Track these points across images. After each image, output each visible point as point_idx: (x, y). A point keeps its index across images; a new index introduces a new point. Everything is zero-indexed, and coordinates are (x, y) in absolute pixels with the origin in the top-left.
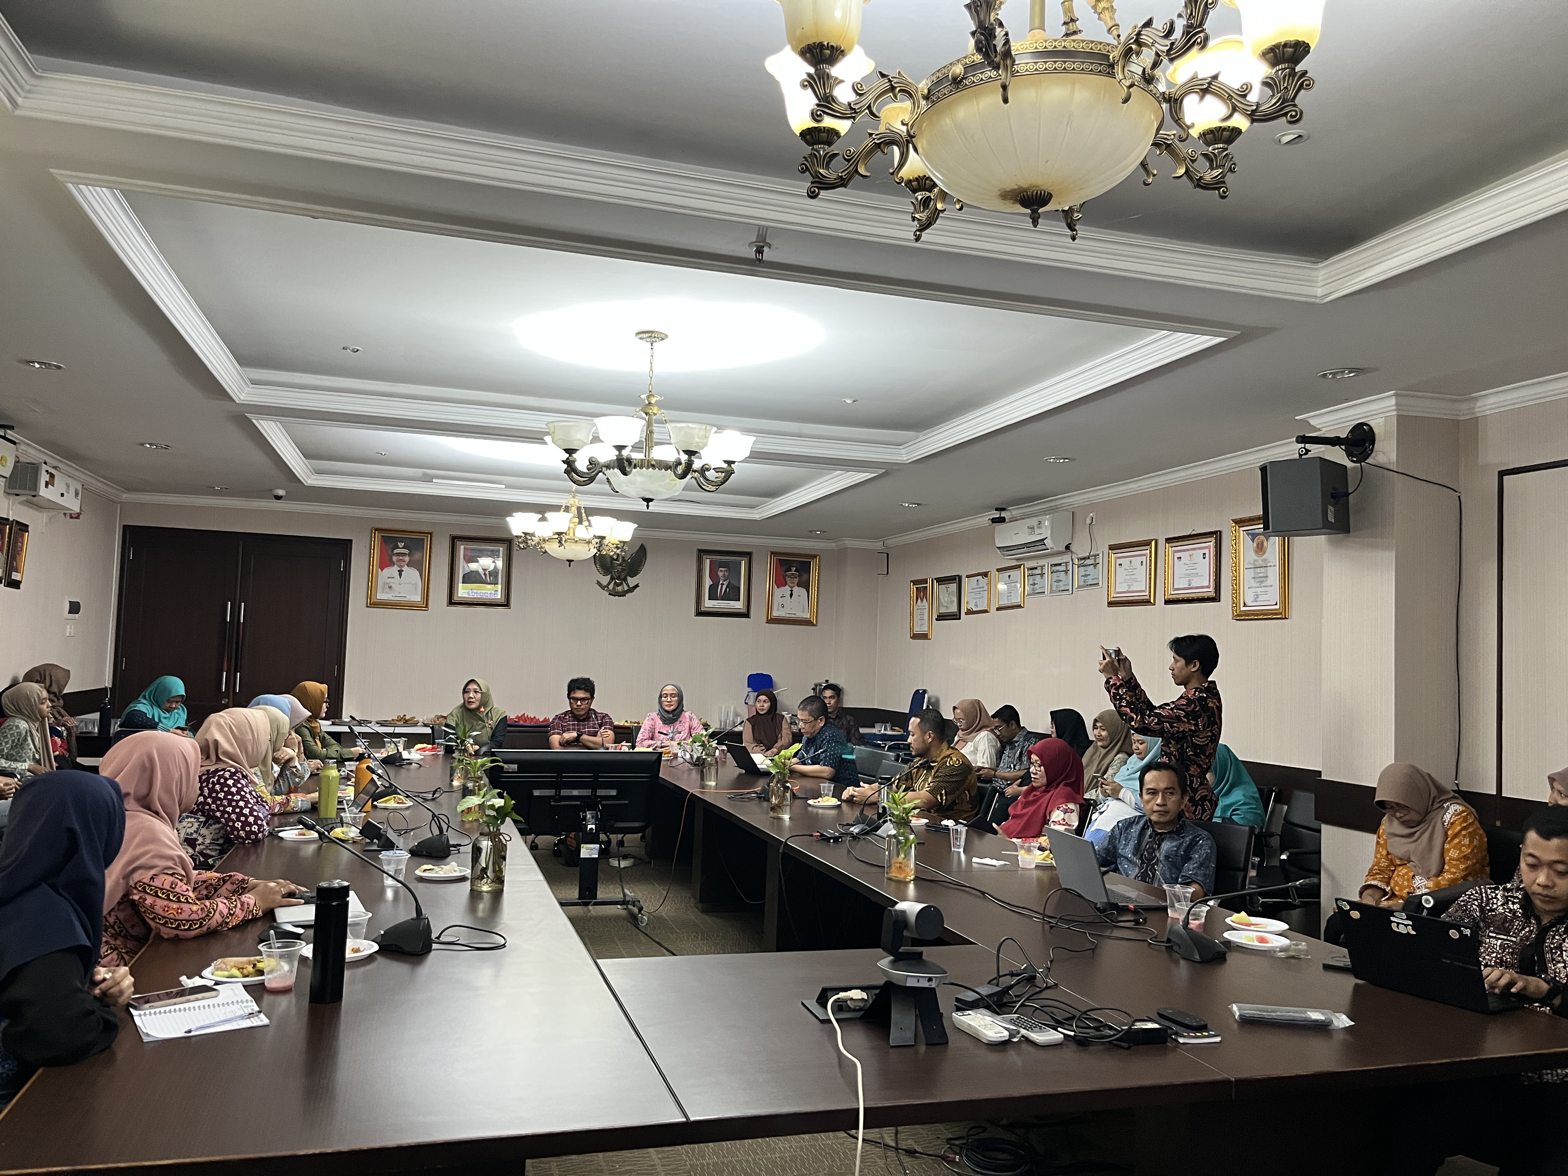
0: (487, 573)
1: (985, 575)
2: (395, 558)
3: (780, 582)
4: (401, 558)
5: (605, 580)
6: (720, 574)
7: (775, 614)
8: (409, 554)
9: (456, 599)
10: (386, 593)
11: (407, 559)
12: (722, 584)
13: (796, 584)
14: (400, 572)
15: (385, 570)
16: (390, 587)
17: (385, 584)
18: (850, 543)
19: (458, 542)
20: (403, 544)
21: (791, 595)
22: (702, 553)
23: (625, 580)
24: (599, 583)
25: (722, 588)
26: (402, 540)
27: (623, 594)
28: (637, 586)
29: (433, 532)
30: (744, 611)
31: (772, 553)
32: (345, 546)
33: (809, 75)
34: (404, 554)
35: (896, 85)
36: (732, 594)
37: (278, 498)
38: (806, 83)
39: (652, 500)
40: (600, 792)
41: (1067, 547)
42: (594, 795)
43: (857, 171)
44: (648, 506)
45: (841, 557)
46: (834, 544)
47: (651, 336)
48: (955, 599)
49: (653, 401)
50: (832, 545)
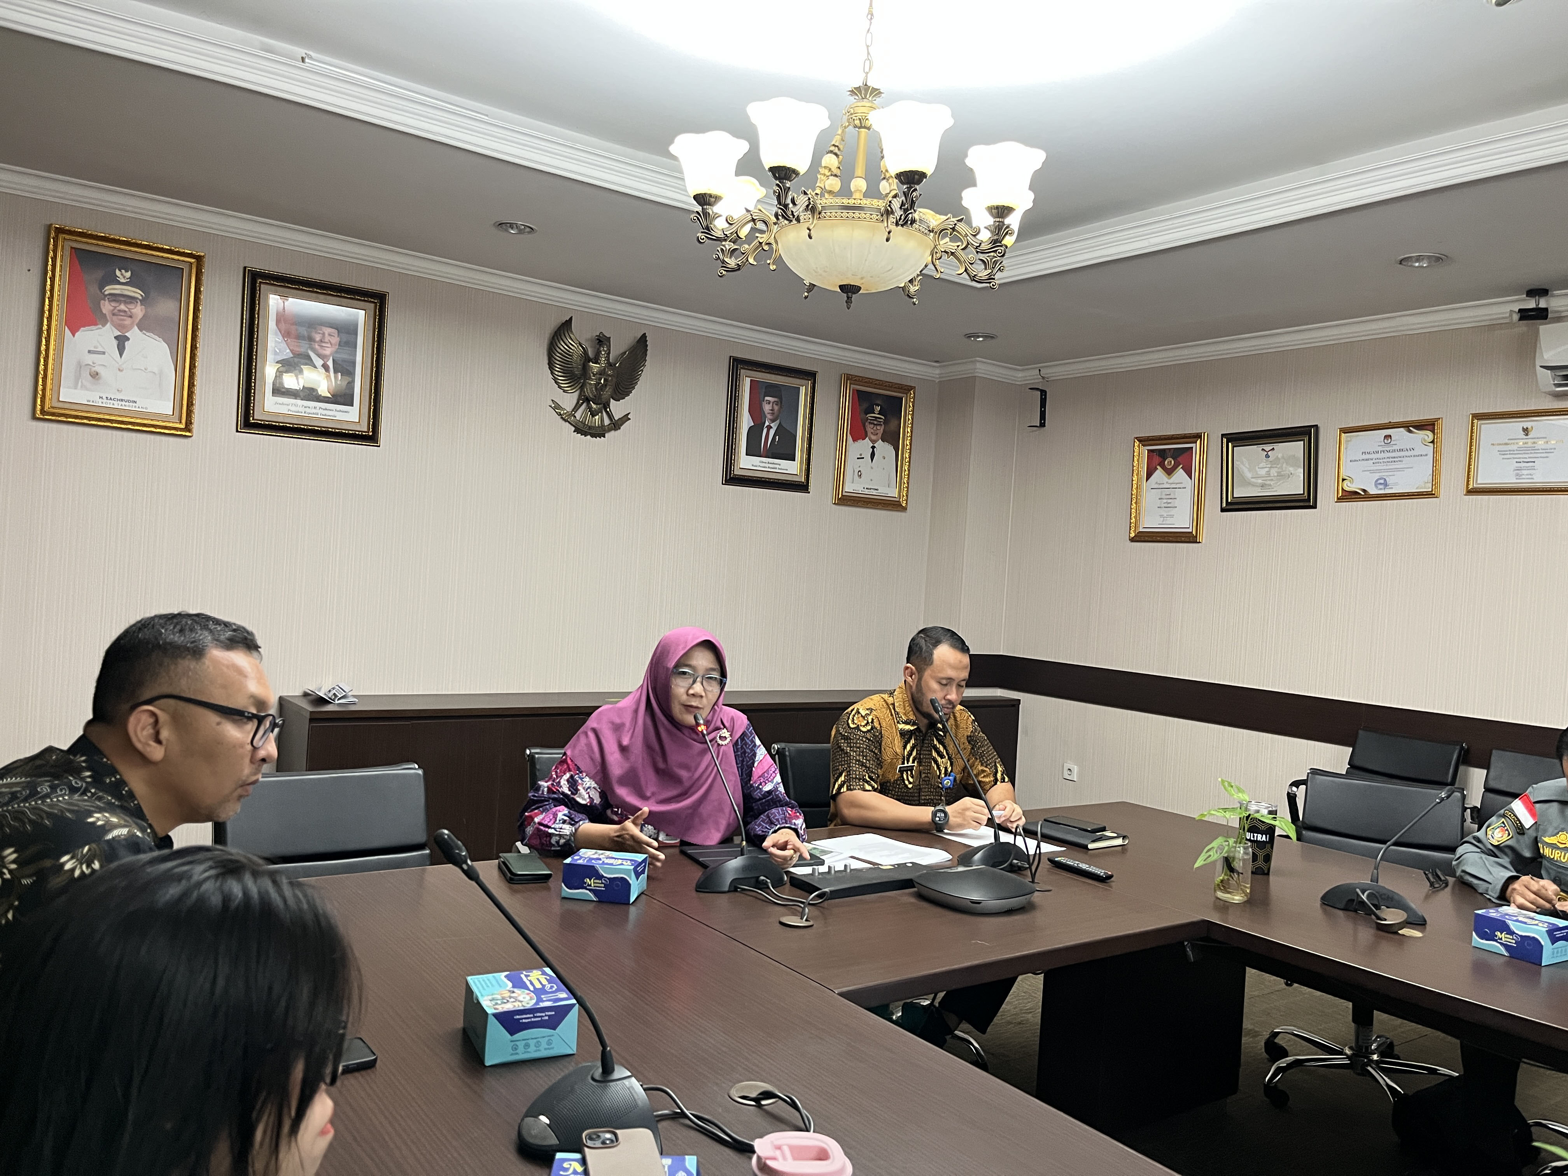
0: (330, 363)
2: (107, 307)
5: (569, 400)
6: (767, 408)
7: (851, 487)
8: (143, 301)
10: (85, 388)
11: (138, 311)
12: (769, 427)
13: (880, 435)
14: (121, 342)
15: (83, 334)
16: (95, 375)
17: (80, 366)
19: (262, 285)
20: (128, 274)
21: (873, 455)
22: (738, 365)
23: (606, 406)
24: (556, 407)
25: (769, 434)
26: (124, 263)
27: (598, 433)
28: (626, 418)
29: (202, 254)
30: (800, 479)
31: (848, 377)
34: (131, 299)
36: (784, 446)
45: (960, 394)
48: (1294, 472)
50: (939, 372)
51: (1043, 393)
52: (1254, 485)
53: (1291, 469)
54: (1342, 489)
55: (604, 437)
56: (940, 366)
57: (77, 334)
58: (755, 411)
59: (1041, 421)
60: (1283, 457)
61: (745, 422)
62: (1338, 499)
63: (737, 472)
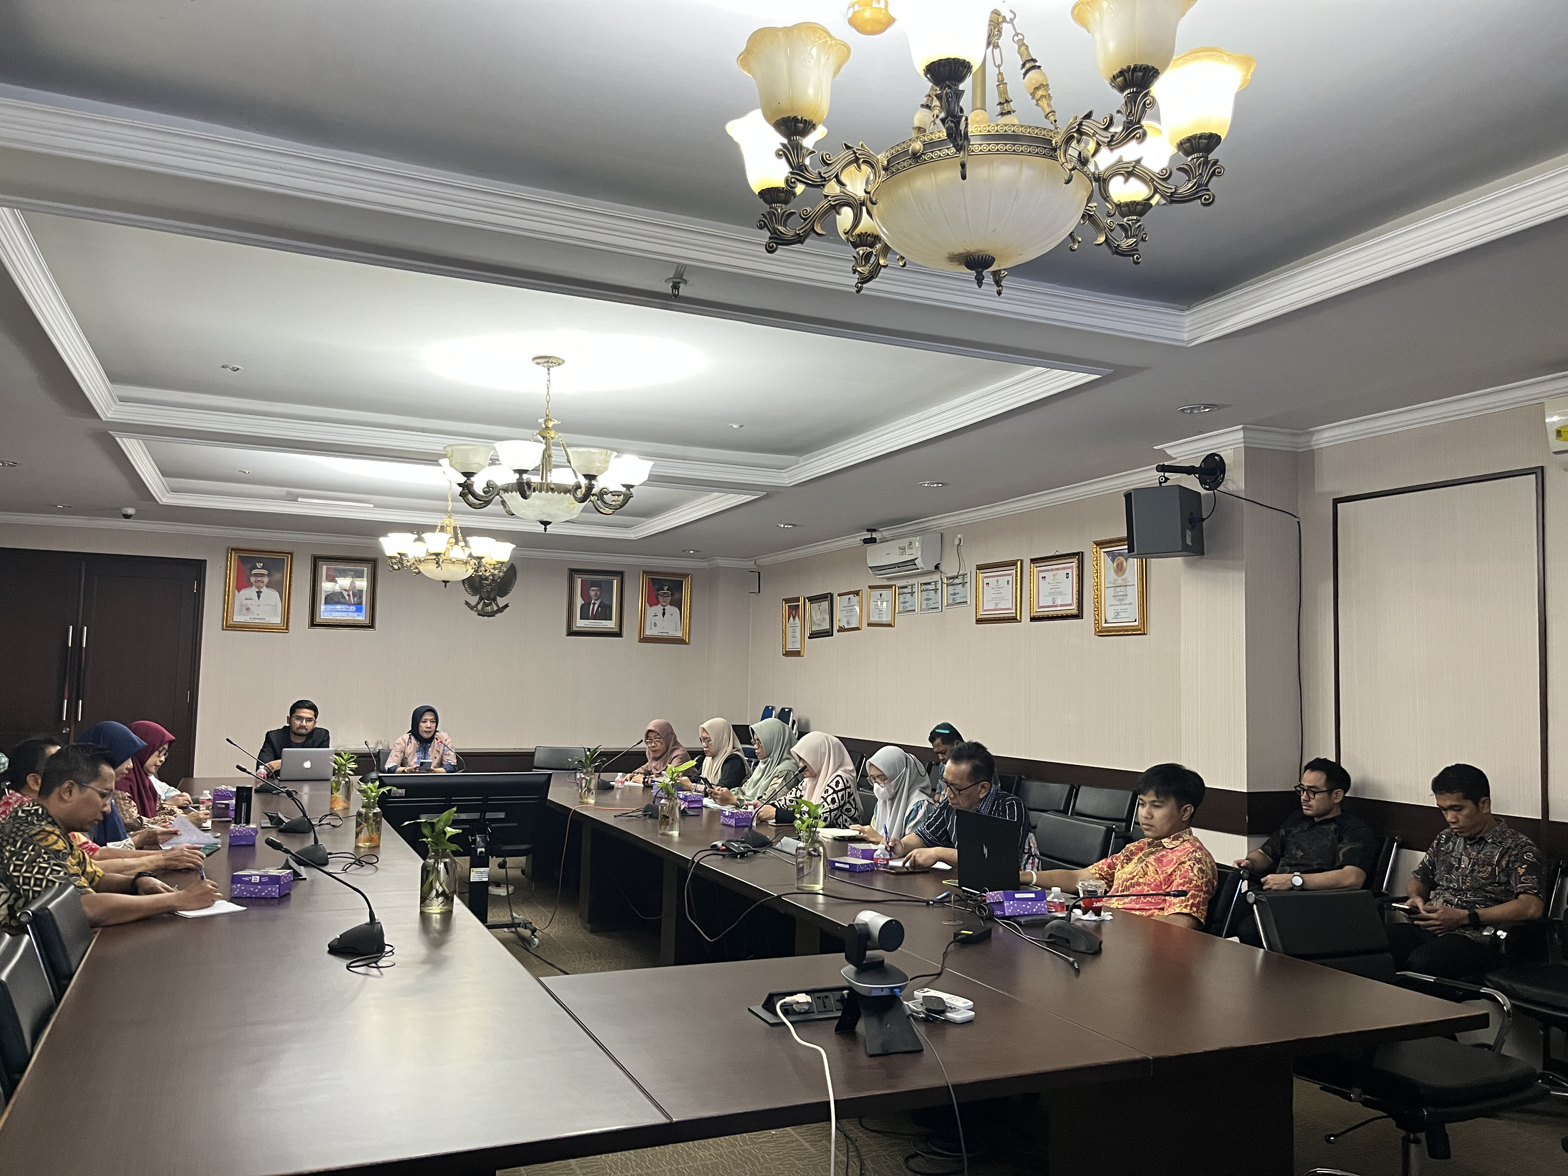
0: (351, 593)
1: (857, 593)
2: (253, 579)
3: (653, 601)
4: (259, 579)
5: (474, 600)
6: (592, 593)
7: (648, 632)
8: (268, 575)
9: (318, 620)
10: (243, 615)
11: (266, 580)
12: (594, 604)
13: (668, 602)
14: (259, 593)
15: (243, 592)
16: (248, 609)
17: (242, 605)
18: (722, 562)
19: (320, 562)
20: (262, 565)
21: (664, 614)
22: (573, 572)
23: (494, 600)
24: (467, 603)
25: (595, 607)
26: (260, 560)
27: (492, 614)
28: (507, 606)
29: (294, 552)
30: (617, 630)
31: (644, 572)
32: (198, 567)
33: (784, 145)
34: (263, 575)
35: (860, 157)
36: (604, 613)
37: (127, 516)
38: (781, 153)
39: (549, 523)
40: (489, 815)
41: (937, 567)
42: (483, 818)
43: (813, 230)
44: (545, 529)
45: (712, 576)
46: (706, 564)
47: (548, 361)
48: (827, 617)
49: (550, 425)
50: (705, 564)
51: (759, 573)
52: (816, 624)
53: (827, 615)
54: (841, 626)
55: (496, 616)
56: (706, 561)
57: (241, 592)
58: (585, 595)
59: (759, 588)
60: (823, 610)
61: (579, 602)
62: (839, 631)
63: (575, 629)
